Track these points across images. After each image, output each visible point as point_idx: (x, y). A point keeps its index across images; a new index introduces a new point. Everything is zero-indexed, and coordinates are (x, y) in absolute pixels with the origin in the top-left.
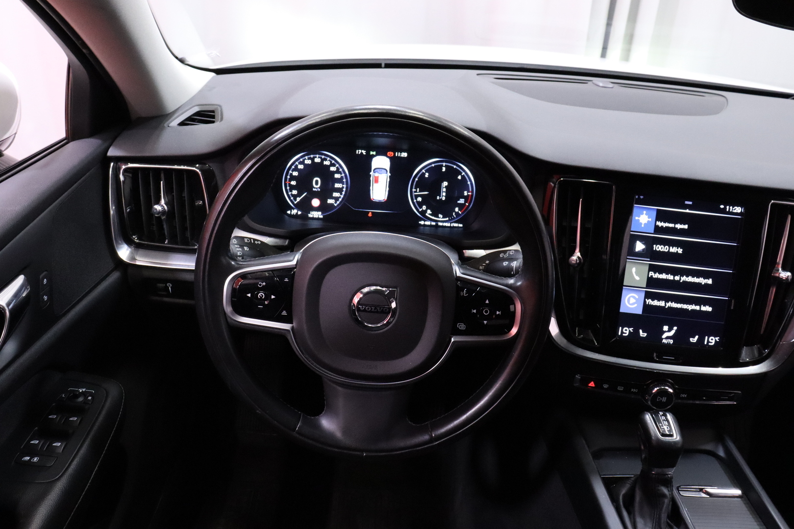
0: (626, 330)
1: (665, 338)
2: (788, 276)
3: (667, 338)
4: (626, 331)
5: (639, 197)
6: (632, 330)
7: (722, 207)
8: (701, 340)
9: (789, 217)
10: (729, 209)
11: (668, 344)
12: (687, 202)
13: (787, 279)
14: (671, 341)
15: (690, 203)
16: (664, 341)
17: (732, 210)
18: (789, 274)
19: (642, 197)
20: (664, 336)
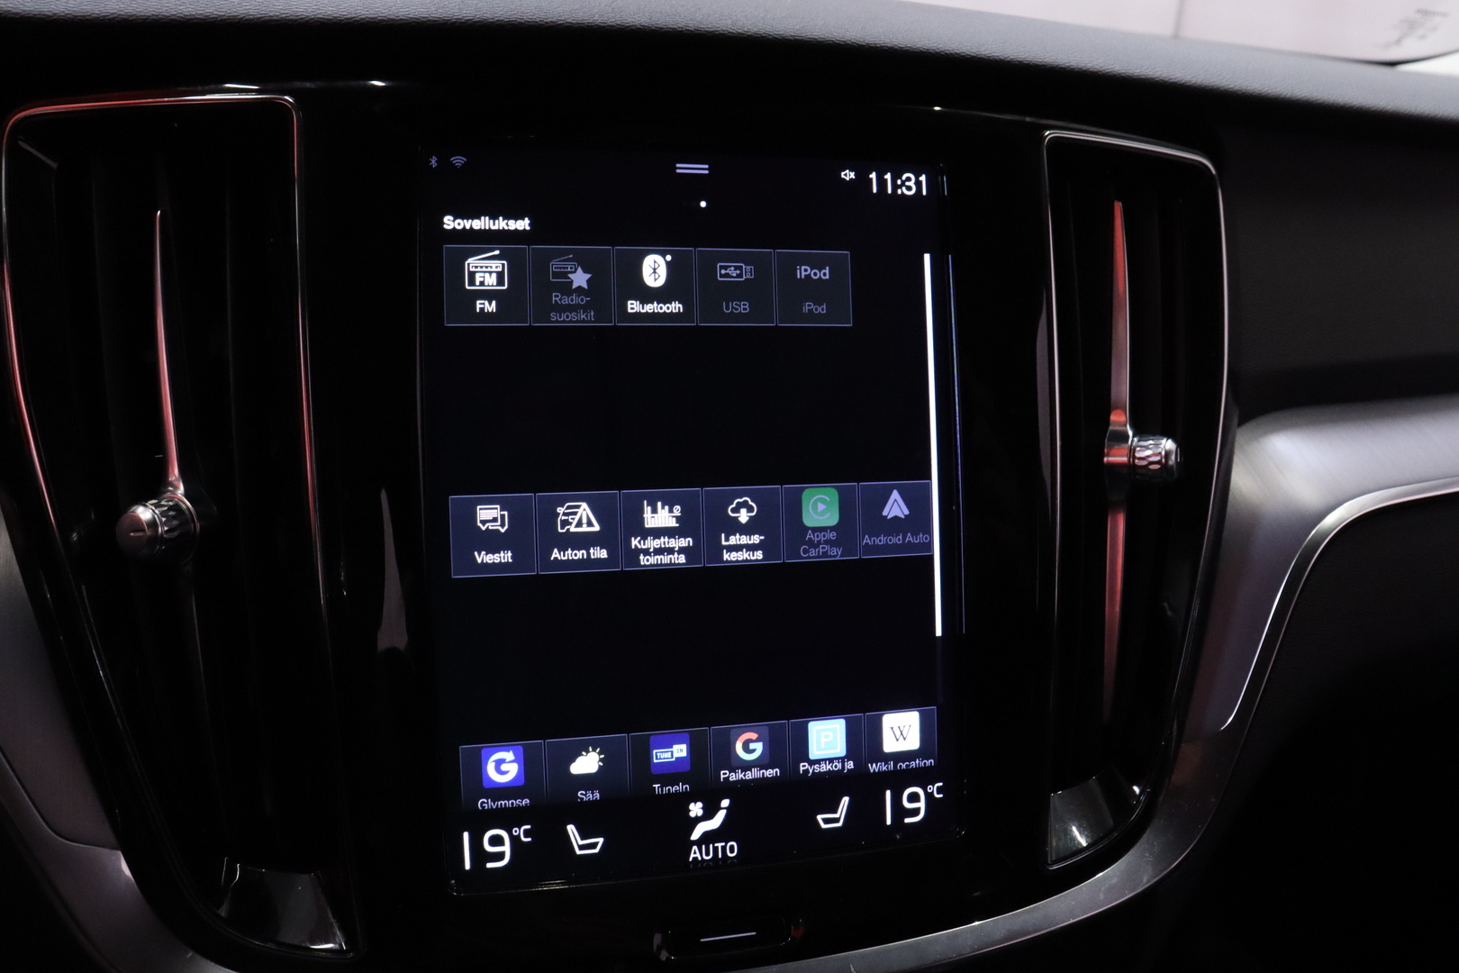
0: (496, 841)
1: (699, 843)
2: (1168, 454)
3: (708, 838)
4: (501, 846)
5: (444, 162)
6: (527, 833)
7: (848, 175)
8: (866, 809)
9: (1118, 206)
10: (882, 183)
11: (719, 863)
12: (683, 168)
13: (1164, 466)
14: (732, 849)
15: (701, 169)
16: (695, 854)
17: (895, 187)
18: (1168, 444)
19: (458, 161)
20: (695, 835)
